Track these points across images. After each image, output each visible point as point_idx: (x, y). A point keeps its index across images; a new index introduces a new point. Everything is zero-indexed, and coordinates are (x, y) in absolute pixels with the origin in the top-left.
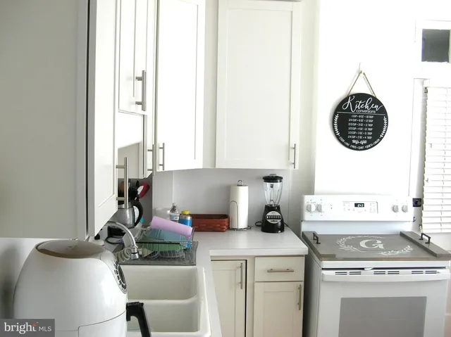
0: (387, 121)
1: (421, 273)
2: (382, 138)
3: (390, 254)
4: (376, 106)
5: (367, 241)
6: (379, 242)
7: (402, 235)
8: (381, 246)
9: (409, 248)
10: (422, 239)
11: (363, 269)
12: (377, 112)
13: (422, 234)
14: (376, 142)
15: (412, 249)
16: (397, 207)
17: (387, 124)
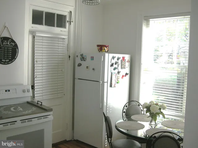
0: (18, 50)
1: (41, 119)
2: (16, 58)
3: (27, 112)
4: (13, 44)
5: (13, 107)
6: (19, 107)
7: (28, 103)
8: (21, 109)
9: (34, 109)
10: (38, 103)
11: (16, 121)
12: (13, 46)
13: (38, 101)
14: (13, 60)
15: (35, 109)
16: (25, 90)
17: (18, 52)
